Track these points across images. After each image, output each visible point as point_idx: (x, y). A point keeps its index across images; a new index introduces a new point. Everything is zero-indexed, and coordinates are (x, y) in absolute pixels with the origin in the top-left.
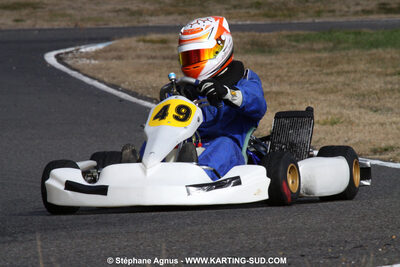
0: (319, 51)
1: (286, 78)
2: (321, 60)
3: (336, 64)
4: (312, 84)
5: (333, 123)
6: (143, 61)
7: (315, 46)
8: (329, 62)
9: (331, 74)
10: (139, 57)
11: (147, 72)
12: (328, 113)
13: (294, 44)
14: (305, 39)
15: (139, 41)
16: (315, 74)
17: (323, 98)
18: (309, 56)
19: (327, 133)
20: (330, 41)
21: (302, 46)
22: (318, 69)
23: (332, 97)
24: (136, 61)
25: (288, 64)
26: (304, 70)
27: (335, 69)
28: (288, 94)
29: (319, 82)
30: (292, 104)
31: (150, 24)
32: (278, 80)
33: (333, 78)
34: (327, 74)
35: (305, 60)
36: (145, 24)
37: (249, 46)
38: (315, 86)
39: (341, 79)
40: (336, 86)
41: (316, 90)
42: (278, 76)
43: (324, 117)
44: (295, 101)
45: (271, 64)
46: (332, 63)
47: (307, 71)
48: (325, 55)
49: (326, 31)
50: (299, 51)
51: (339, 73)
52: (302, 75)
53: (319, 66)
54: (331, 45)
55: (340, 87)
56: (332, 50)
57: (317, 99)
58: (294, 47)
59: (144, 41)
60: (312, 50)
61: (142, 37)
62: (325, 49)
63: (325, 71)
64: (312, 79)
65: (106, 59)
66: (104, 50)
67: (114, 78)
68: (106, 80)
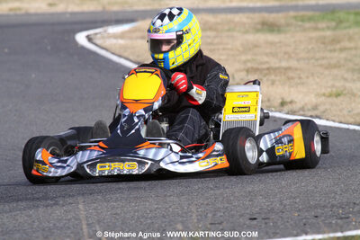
0: (323, 29)
1: (293, 55)
2: (325, 37)
3: (339, 42)
4: (317, 60)
5: (338, 95)
7: (322, 25)
8: (333, 40)
9: (334, 50)
12: (333, 86)
13: (300, 23)
14: (310, 19)
16: (319, 51)
17: (327, 72)
18: (314, 34)
19: (332, 104)
20: (333, 20)
21: (307, 25)
22: (322, 46)
23: (335, 71)
25: (295, 42)
26: (310, 47)
27: (338, 46)
28: (296, 69)
29: (323, 58)
30: (300, 78)
32: (286, 56)
33: (336, 54)
34: (331, 51)
35: (311, 39)
37: (259, 27)
38: (320, 62)
39: (343, 55)
40: (338, 62)
41: (321, 65)
42: (286, 53)
43: (329, 90)
44: (302, 76)
45: (280, 42)
46: (335, 41)
47: (313, 48)
48: (328, 33)
49: (329, 11)
50: (305, 30)
51: (342, 50)
52: (309, 51)
53: (324, 43)
54: (334, 24)
55: (342, 62)
56: (335, 29)
57: (322, 74)
58: (300, 26)
60: (316, 29)
62: (328, 28)
63: (329, 48)
64: (318, 55)
65: (131, 38)
66: (130, 31)
67: (138, 56)
68: (131, 58)
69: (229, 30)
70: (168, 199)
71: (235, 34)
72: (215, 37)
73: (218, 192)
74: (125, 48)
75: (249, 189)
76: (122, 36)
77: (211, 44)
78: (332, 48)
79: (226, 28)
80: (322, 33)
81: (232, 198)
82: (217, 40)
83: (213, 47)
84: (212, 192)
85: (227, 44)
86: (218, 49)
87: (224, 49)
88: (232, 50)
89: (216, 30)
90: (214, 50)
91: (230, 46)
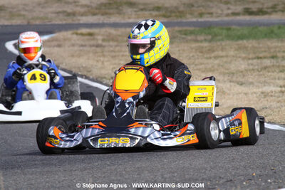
0: (201, 41)
2: (202, 47)
3: (213, 51)
4: (196, 65)
6: (76, 48)
7: (199, 38)
8: (209, 50)
9: (210, 58)
10: (73, 45)
11: (79, 56)
13: (184, 36)
14: (191, 33)
15: (73, 34)
16: (198, 58)
18: (194, 45)
20: (209, 34)
21: (189, 38)
22: (200, 54)
24: (71, 48)
25: (179, 51)
26: (191, 55)
27: (213, 55)
29: (201, 64)
31: (81, 22)
33: (211, 61)
34: (207, 58)
35: (192, 49)
36: (77, 22)
38: (199, 67)
39: (217, 62)
40: (213, 67)
41: (199, 70)
46: (211, 50)
47: (193, 56)
48: (206, 44)
49: (207, 27)
50: (187, 41)
51: (216, 57)
52: (190, 59)
53: (202, 52)
54: (210, 37)
55: (216, 67)
56: (210, 41)
58: (183, 38)
59: (77, 34)
60: (196, 41)
61: (75, 31)
62: (205, 40)
63: (205, 56)
64: (197, 62)
65: (50, 46)
66: (48, 41)
72: (116, 46)
78: (208, 56)
80: (200, 44)
82: (117, 49)
83: (114, 54)
86: (118, 56)
87: (122, 56)
90: (115, 56)
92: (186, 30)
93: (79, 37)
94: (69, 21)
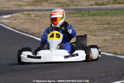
0: (77, 17)
2: (78, 20)
3: (83, 21)
6: (23, 20)
7: (77, 15)
8: (80, 21)
9: (81, 24)
10: (21, 19)
11: (24, 24)
13: (69, 15)
14: (73, 13)
16: (76, 25)
20: (80, 14)
21: (72, 15)
22: (77, 23)
24: (20, 20)
27: (82, 23)
29: (77, 27)
31: (25, 9)
33: (82, 26)
35: (73, 20)
36: (23, 9)
39: (84, 26)
40: (82, 28)
46: (81, 21)
47: (74, 24)
48: (79, 18)
49: (79, 10)
50: (71, 17)
51: (84, 24)
53: (77, 22)
54: (81, 15)
55: (84, 28)
56: (81, 17)
58: (69, 16)
59: (23, 14)
60: (75, 17)
61: (22, 13)
62: (79, 16)
63: (79, 23)
65: (11, 20)
66: (10, 17)
67: (13, 26)
68: (11, 26)
69: (45, 17)
70: (24, 75)
71: (47, 18)
72: (40, 19)
73: (41, 73)
74: (9, 23)
75: (52, 72)
76: (8, 19)
77: (38, 22)
78: (80, 23)
79: (44, 16)
80: (76, 18)
81: (46, 75)
82: (41, 20)
83: (39, 23)
84: (39, 73)
85: (44, 22)
86: (41, 24)
87: (43, 24)
88: (46, 24)
89: (40, 17)
90: (40, 24)
91: (45, 23)
92: (70, 12)
93: (24, 15)
94: (19, 8)
